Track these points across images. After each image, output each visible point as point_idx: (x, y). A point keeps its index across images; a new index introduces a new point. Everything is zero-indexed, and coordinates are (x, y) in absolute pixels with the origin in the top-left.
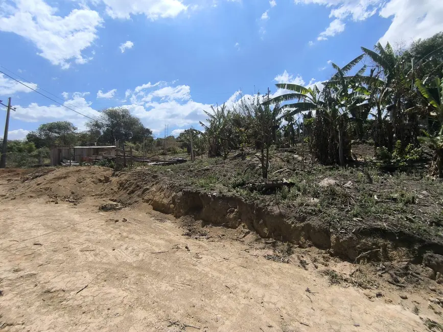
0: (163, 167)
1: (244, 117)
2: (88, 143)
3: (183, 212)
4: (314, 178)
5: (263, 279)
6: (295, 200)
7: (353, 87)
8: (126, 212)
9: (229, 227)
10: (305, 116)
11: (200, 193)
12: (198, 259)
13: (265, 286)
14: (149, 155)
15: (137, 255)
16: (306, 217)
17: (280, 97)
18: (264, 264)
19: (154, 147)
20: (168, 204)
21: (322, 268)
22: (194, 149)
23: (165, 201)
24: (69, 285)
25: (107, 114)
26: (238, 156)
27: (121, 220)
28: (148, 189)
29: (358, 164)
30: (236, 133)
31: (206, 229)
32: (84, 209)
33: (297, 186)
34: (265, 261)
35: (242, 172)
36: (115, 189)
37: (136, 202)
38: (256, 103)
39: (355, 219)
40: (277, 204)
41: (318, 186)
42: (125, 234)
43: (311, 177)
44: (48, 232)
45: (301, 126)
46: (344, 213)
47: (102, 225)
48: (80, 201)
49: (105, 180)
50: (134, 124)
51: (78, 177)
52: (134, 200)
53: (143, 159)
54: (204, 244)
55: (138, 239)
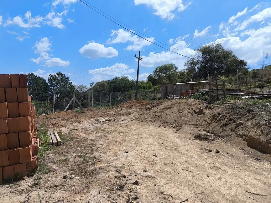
2: (186, 80)
8: (218, 144)
14: (242, 88)
15: (230, 188)
19: (249, 79)
23: (263, 139)
24: (175, 194)
27: (214, 150)
28: (242, 124)
32: (183, 135)
36: (209, 121)
37: (228, 135)
42: (218, 165)
47: (198, 152)
48: (181, 128)
49: (200, 112)
50: (227, 57)
51: (179, 108)
52: (227, 133)
53: (237, 92)
55: (230, 172)
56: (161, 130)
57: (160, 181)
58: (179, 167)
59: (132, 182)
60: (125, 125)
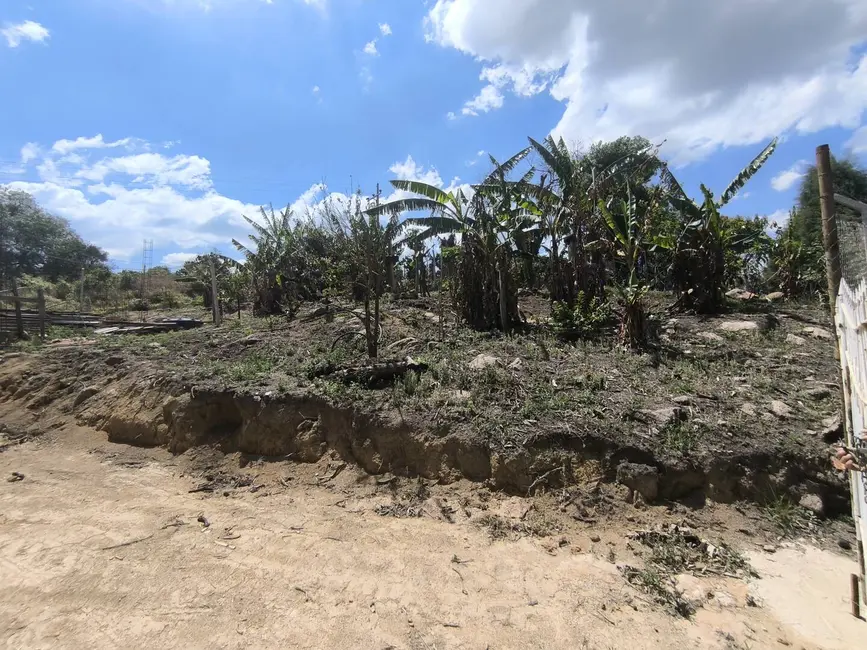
0: (140, 338)
1: (330, 236)
3: (193, 438)
4: (460, 353)
5: (374, 557)
6: (430, 396)
7: (518, 199)
10: (444, 243)
11: (234, 392)
12: (230, 542)
13: (379, 569)
14: (96, 311)
16: (450, 425)
17: (399, 202)
18: (377, 526)
19: (114, 290)
20: (151, 424)
21: (477, 514)
22: (220, 296)
23: (145, 417)
26: (318, 314)
27: (4, 478)
28: (93, 392)
29: (528, 328)
30: (315, 267)
31: (251, 471)
33: (432, 371)
34: (377, 519)
35: (328, 345)
37: (55, 426)
38: (353, 212)
39: (526, 422)
40: (397, 405)
41: (468, 369)
42: (16, 515)
43: (456, 353)
45: (436, 259)
46: (509, 414)
50: (52, 232)
52: (49, 421)
53: (80, 319)
54: (247, 504)
55: (61, 519)
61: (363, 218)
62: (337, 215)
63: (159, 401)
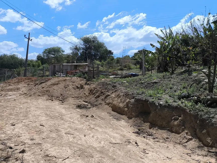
0: (121, 79)
1: (192, 37)
2: (71, 61)
3: (134, 115)
8: (94, 110)
9: (173, 132)
11: (148, 101)
12: (145, 154)
14: (110, 70)
15: (100, 143)
19: (114, 64)
20: (123, 107)
22: (145, 65)
23: (121, 105)
24: (58, 154)
25: (83, 40)
26: (185, 72)
27: (90, 116)
28: (109, 95)
31: (152, 131)
35: (188, 86)
36: (87, 94)
37: (100, 104)
42: (92, 126)
44: (47, 119)
47: (78, 118)
48: (66, 100)
49: (81, 87)
50: (101, 47)
51: (65, 84)
52: (99, 102)
53: (106, 73)
54: (151, 143)
55: (100, 131)
56: (49, 103)
57: (46, 146)
58: (63, 132)
59: (18, 151)
60: (13, 99)
61: (210, 26)
62: (197, 27)
63: (125, 101)
